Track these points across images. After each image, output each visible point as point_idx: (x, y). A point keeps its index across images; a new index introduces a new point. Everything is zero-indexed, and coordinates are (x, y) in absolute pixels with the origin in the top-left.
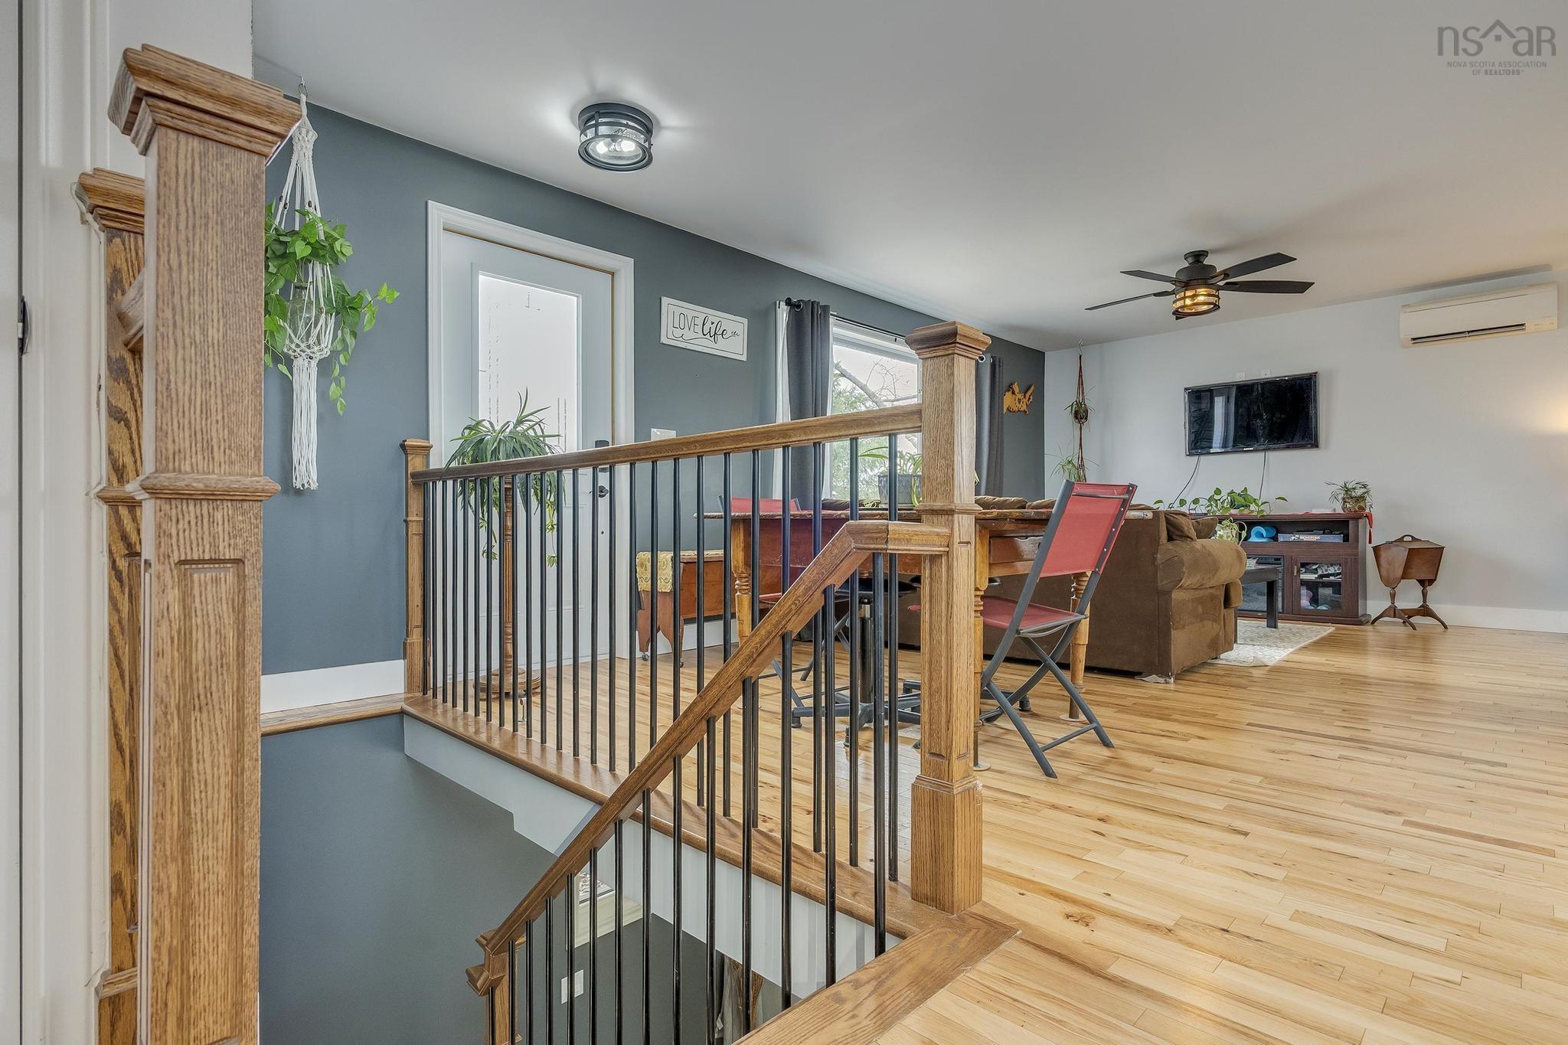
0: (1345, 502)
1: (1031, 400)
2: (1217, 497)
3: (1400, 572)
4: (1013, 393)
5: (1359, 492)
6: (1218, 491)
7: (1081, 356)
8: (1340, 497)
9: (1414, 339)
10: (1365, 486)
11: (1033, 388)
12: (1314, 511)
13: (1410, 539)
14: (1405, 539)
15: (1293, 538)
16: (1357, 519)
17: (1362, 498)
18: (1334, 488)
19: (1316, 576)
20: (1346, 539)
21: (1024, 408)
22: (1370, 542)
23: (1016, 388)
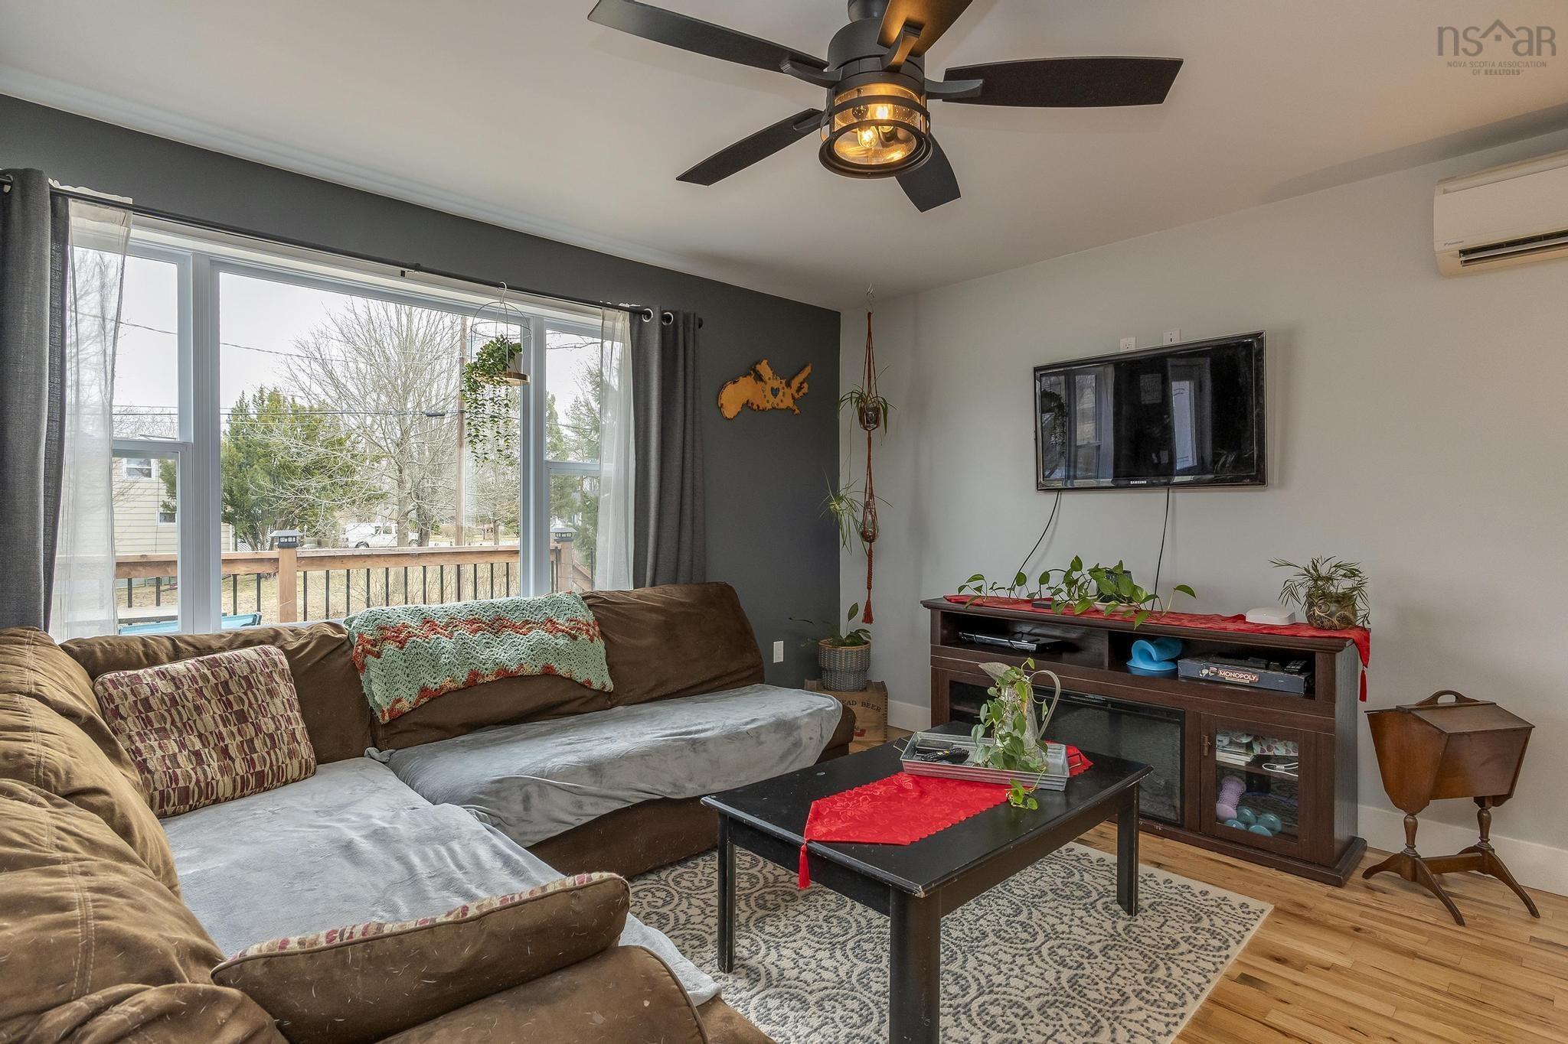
0: (1311, 605)
1: (803, 391)
2: (1075, 575)
3: (1426, 783)
4: (759, 378)
5: (1342, 585)
6: (1077, 564)
7: (869, 314)
8: (1302, 592)
9: (1464, 252)
10: (1352, 573)
11: (808, 370)
12: (1253, 617)
13: (1451, 699)
14: (1442, 700)
15: (1205, 672)
16: (1333, 649)
17: (1345, 600)
18: (1289, 573)
19: (1248, 759)
20: (1310, 692)
21: (788, 402)
22: (1363, 698)
23: (764, 368)
